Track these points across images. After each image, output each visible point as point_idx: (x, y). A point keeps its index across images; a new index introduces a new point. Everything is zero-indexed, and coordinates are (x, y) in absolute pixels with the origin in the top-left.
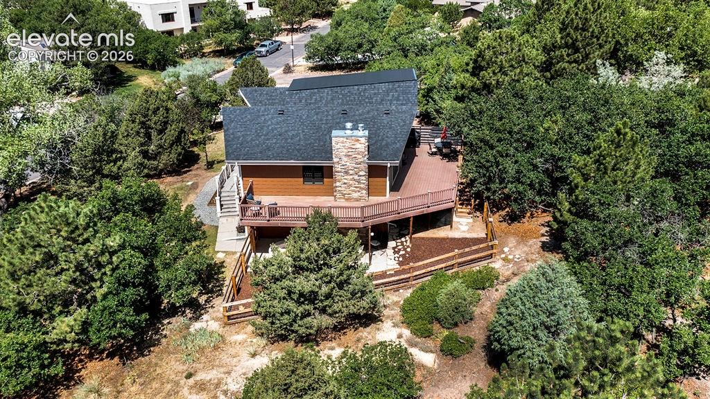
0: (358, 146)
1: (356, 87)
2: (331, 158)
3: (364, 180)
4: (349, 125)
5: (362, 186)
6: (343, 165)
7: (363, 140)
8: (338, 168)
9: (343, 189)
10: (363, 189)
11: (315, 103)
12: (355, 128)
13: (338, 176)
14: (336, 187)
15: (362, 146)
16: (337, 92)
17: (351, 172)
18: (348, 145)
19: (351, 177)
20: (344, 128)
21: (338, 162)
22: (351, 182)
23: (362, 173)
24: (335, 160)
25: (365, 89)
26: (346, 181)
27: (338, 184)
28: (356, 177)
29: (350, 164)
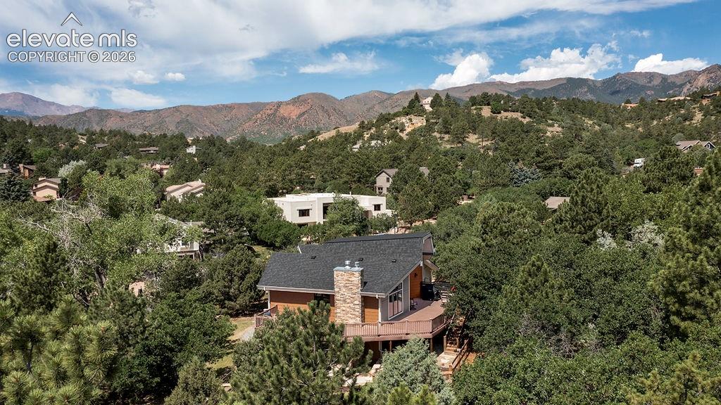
0: (353, 279)
1: (374, 242)
2: (333, 289)
3: (358, 308)
4: (347, 262)
5: (357, 313)
6: (342, 295)
7: (357, 274)
8: (338, 297)
9: (342, 315)
10: (357, 316)
11: (341, 253)
12: (352, 265)
13: (338, 303)
14: (336, 313)
15: (356, 279)
16: (359, 245)
17: (348, 301)
18: (346, 278)
19: (349, 305)
20: (345, 265)
21: (338, 292)
22: (348, 309)
23: (357, 302)
24: (336, 290)
25: (382, 243)
26: (344, 309)
27: (338, 311)
28: (352, 305)
29: (347, 294)
